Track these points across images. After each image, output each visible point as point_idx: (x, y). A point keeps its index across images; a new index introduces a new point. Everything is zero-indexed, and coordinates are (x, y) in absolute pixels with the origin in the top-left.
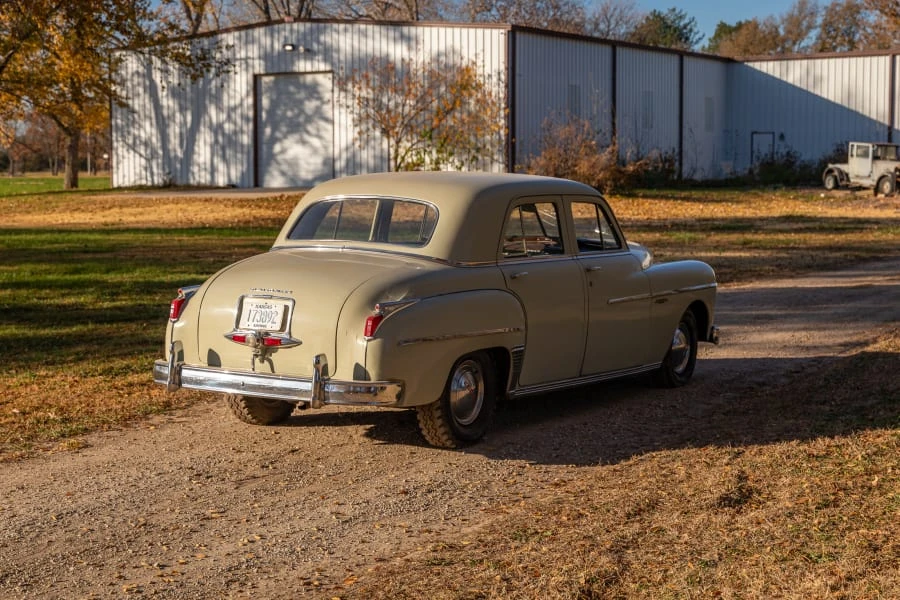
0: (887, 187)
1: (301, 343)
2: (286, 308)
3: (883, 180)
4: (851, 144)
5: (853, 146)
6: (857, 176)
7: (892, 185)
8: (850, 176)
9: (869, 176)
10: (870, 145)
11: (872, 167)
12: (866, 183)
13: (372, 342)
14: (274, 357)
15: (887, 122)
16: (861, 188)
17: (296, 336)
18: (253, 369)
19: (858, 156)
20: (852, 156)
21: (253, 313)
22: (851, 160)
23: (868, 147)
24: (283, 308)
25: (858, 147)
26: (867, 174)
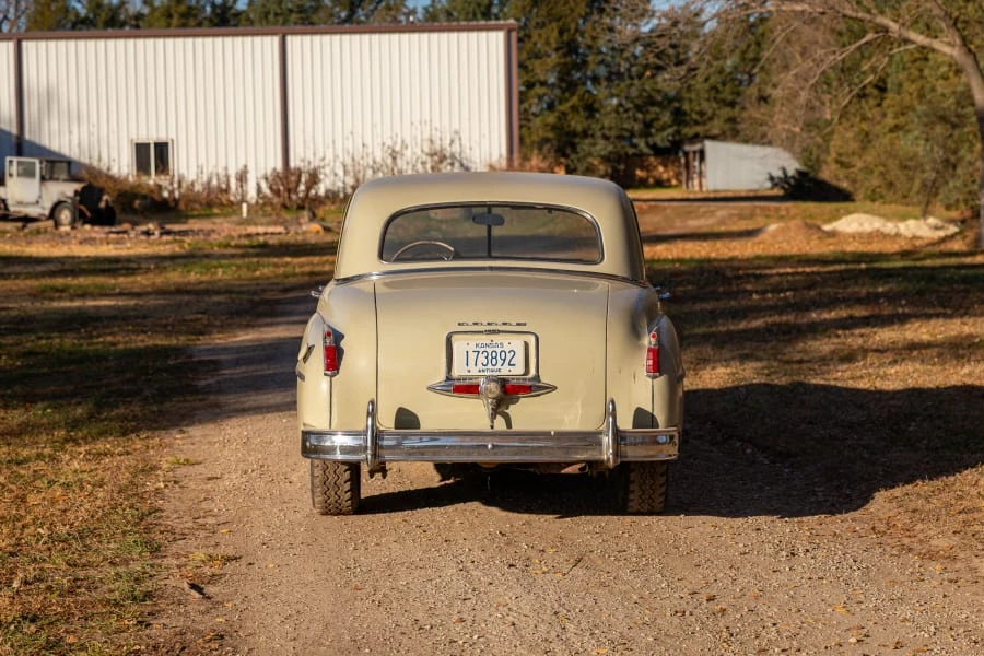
0: (65, 216)
1: (556, 388)
2: (526, 345)
3: (60, 207)
4: (8, 159)
5: (11, 162)
6: (20, 203)
7: (73, 214)
8: (9, 202)
9: (38, 202)
10: (37, 161)
11: (41, 190)
12: (33, 211)
13: (658, 379)
14: (512, 410)
15: (14, 131)
16: (27, 220)
17: (545, 379)
18: (492, 427)
19: (19, 175)
20: (11, 175)
21: (472, 356)
22: (9, 181)
23: (34, 163)
24: (523, 344)
25: (19, 163)
26: (34, 201)
